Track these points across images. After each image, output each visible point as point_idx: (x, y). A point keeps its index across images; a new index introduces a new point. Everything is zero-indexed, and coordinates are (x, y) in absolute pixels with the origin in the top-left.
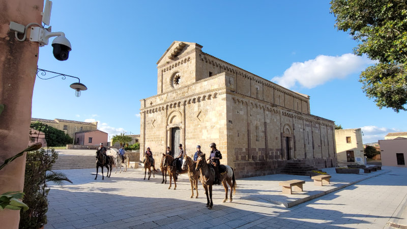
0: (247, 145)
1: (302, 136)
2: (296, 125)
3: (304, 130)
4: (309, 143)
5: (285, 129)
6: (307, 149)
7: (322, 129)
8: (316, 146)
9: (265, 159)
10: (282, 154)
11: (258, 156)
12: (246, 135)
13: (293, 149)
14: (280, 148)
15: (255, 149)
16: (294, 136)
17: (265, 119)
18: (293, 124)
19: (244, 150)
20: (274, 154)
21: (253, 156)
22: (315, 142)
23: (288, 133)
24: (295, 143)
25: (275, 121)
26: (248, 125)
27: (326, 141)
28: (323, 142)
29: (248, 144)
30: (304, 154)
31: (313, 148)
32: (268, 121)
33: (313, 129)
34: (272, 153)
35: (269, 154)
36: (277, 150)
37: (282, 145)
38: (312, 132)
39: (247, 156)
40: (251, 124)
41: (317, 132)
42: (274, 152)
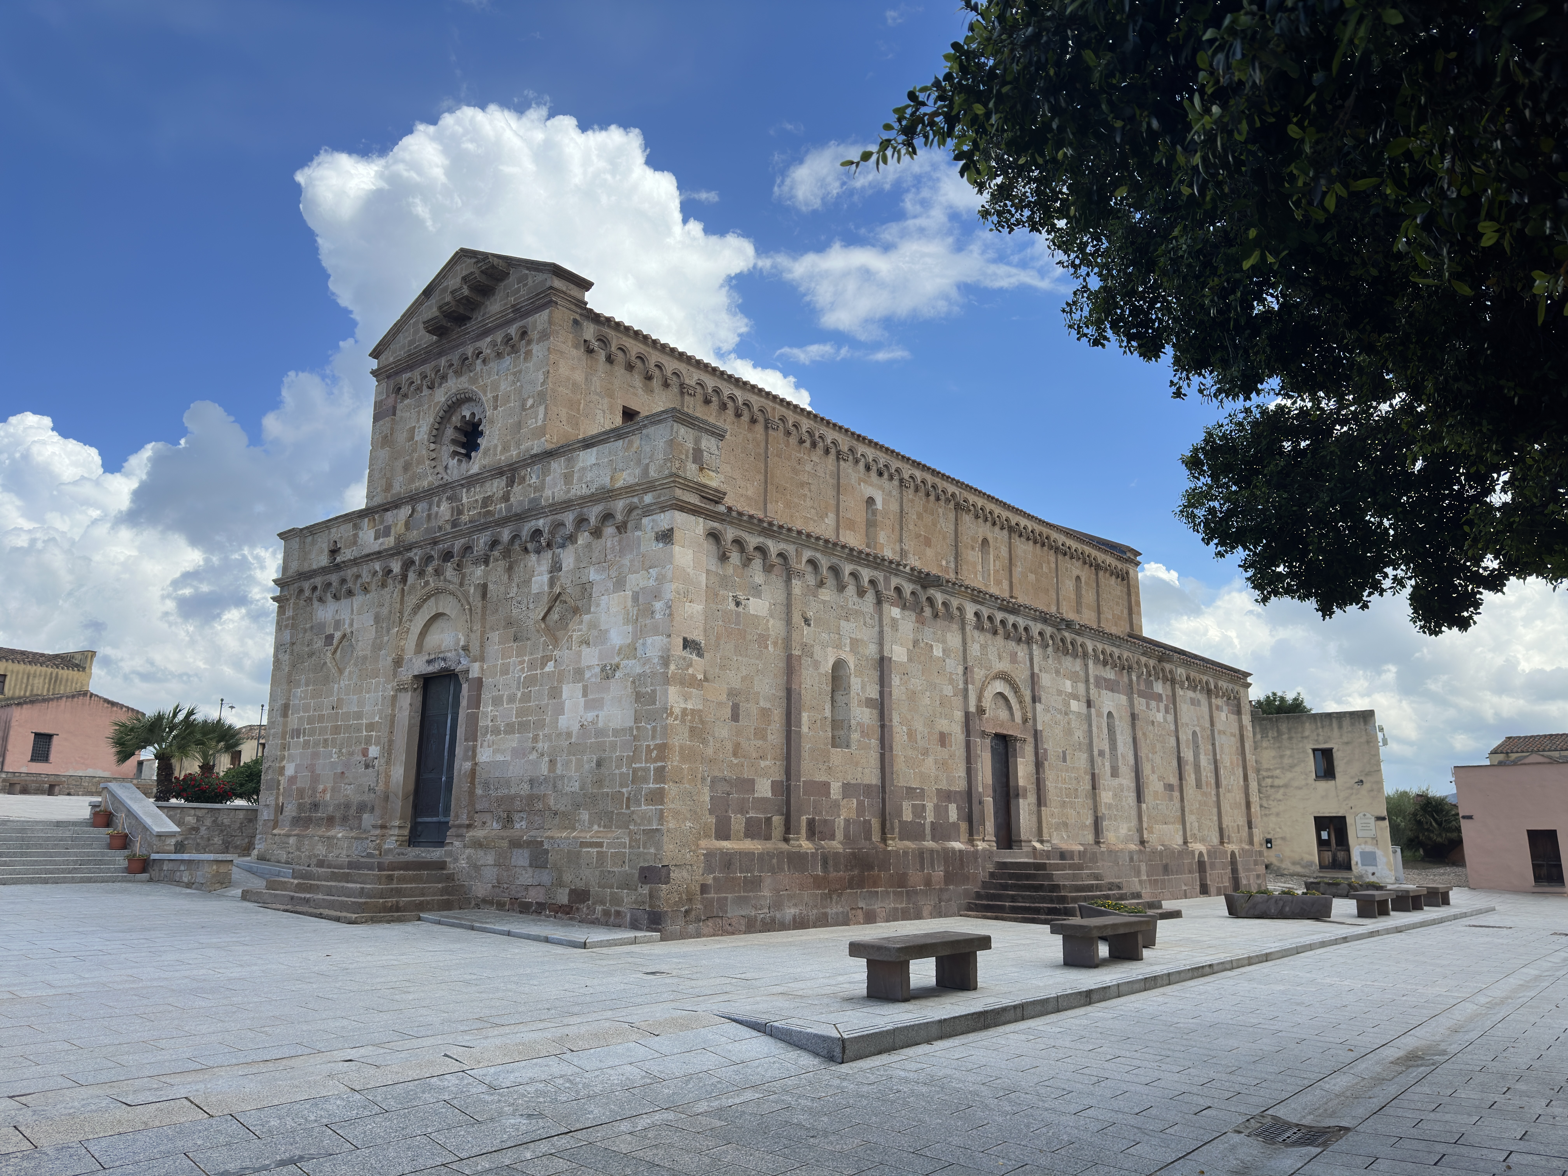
0: (780, 764)
1: (1079, 734)
2: (1046, 679)
3: (1089, 704)
4: (1115, 773)
5: (989, 694)
6: (1106, 797)
7: (1185, 708)
8: (1154, 785)
9: (876, 837)
10: (971, 819)
11: (840, 822)
12: (778, 715)
13: (1032, 798)
14: (960, 785)
15: (826, 785)
16: (1036, 734)
17: (881, 644)
18: (1033, 675)
19: (764, 789)
20: (930, 817)
21: (811, 823)
22: (1146, 769)
23: (1003, 714)
24: (1039, 765)
25: (938, 652)
26: (790, 667)
27: (1205, 762)
28: (1189, 770)
29: (788, 758)
30: (1089, 821)
31: (1139, 799)
32: (898, 653)
33: (1140, 704)
34: (919, 811)
35: (899, 813)
36: (946, 796)
37: (969, 771)
38: (1134, 717)
39: (777, 820)
40: (806, 661)
41: (1160, 717)
42: (930, 806)
